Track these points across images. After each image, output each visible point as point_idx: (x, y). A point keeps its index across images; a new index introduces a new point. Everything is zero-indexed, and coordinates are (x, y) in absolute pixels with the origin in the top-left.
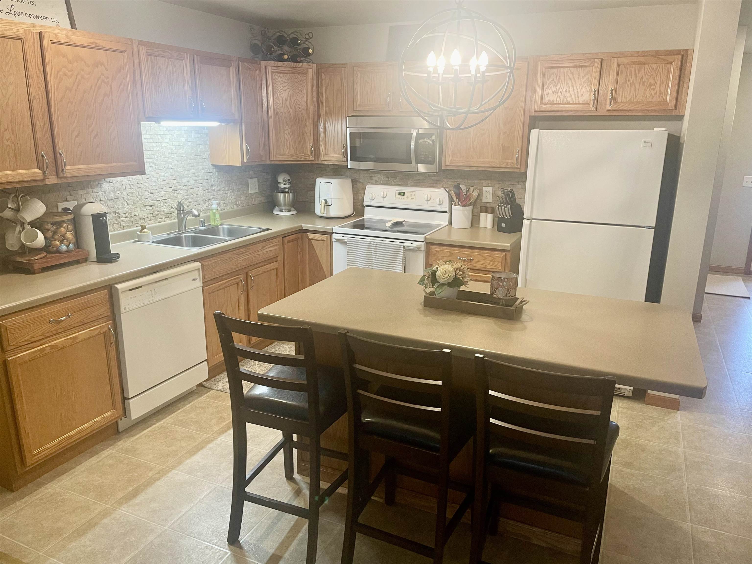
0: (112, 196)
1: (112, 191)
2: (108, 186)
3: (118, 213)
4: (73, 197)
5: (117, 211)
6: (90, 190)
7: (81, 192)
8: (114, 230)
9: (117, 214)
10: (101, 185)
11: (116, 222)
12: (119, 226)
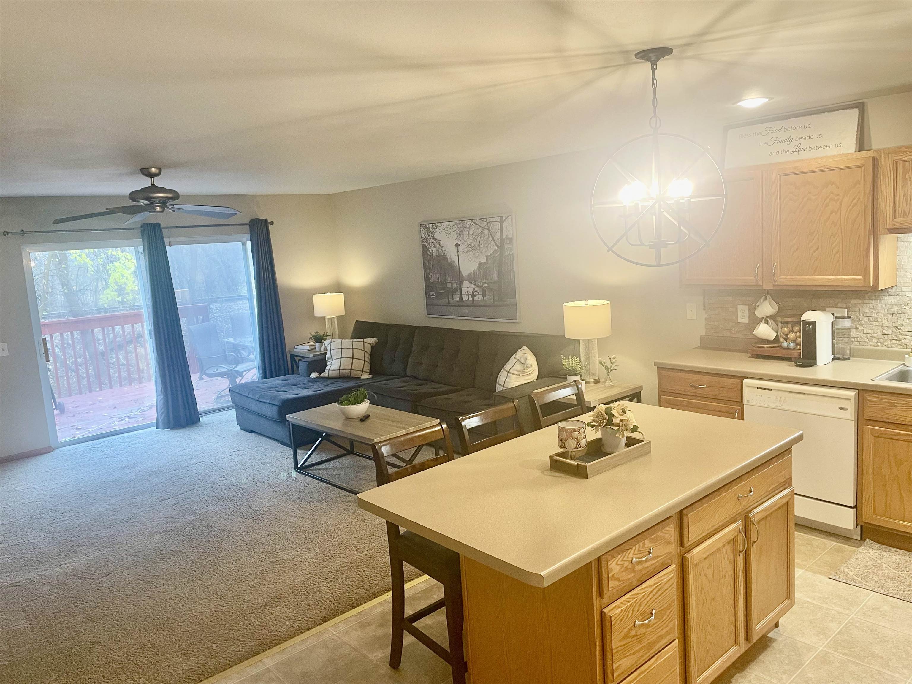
0: (895, 309)
1: (896, 305)
2: (892, 299)
3: (900, 329)
4: (844, 305)
5: (898, 327)
6: (867, 301)
7: (854, 302)
8: (891, 346)
9: (898, 330)
10: (882, 297)
11: (896, 339)
12: (901, 343)
